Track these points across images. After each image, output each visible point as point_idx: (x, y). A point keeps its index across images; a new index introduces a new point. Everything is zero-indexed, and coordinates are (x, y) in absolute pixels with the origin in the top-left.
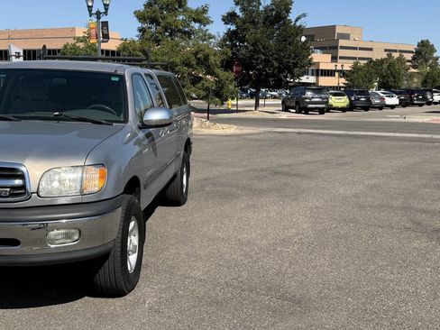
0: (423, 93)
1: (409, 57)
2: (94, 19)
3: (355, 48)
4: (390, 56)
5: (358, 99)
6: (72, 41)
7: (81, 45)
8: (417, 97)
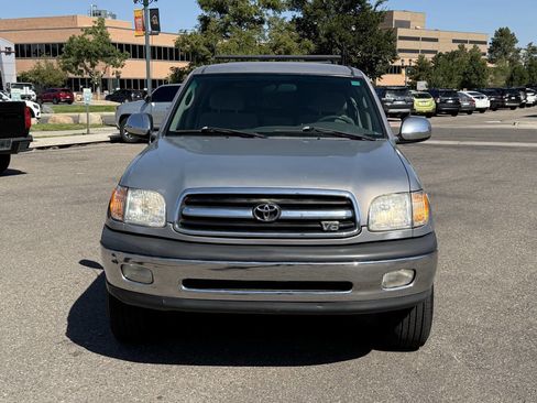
0: (515, 93)
1: (484, 49)
2: (140, 6)
3: (417, 39)
4: (462, 48)
5: (445, 102)
6: (79, 33)
7: (91, 38)
8: (510, 97)
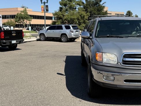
2: (43, 4)
